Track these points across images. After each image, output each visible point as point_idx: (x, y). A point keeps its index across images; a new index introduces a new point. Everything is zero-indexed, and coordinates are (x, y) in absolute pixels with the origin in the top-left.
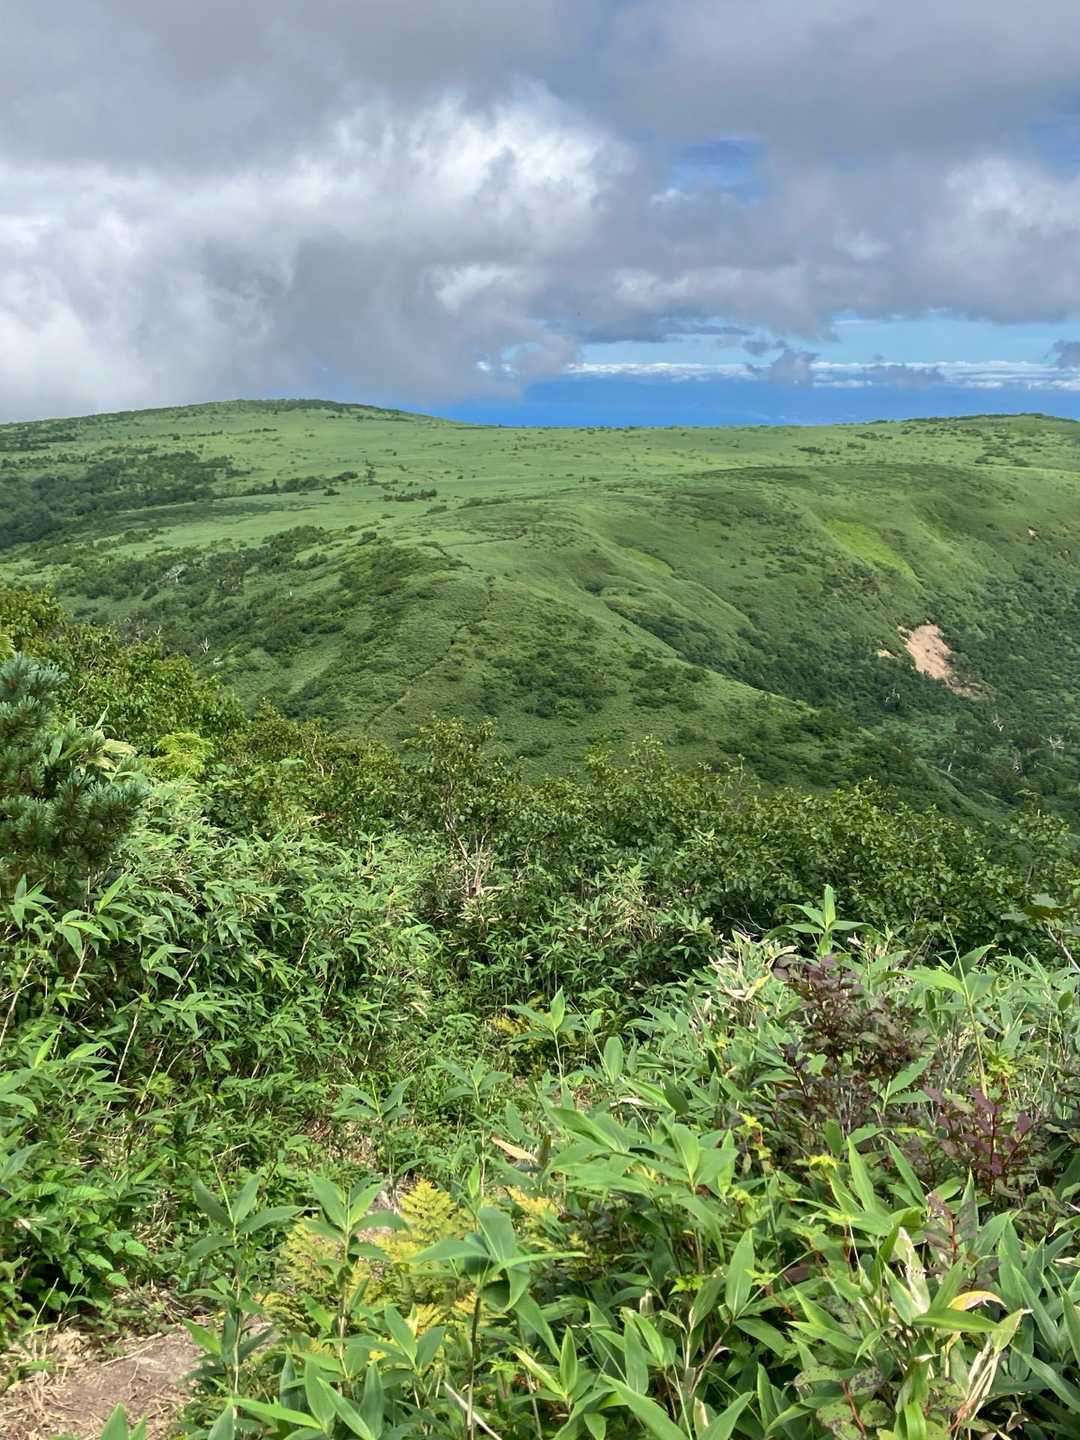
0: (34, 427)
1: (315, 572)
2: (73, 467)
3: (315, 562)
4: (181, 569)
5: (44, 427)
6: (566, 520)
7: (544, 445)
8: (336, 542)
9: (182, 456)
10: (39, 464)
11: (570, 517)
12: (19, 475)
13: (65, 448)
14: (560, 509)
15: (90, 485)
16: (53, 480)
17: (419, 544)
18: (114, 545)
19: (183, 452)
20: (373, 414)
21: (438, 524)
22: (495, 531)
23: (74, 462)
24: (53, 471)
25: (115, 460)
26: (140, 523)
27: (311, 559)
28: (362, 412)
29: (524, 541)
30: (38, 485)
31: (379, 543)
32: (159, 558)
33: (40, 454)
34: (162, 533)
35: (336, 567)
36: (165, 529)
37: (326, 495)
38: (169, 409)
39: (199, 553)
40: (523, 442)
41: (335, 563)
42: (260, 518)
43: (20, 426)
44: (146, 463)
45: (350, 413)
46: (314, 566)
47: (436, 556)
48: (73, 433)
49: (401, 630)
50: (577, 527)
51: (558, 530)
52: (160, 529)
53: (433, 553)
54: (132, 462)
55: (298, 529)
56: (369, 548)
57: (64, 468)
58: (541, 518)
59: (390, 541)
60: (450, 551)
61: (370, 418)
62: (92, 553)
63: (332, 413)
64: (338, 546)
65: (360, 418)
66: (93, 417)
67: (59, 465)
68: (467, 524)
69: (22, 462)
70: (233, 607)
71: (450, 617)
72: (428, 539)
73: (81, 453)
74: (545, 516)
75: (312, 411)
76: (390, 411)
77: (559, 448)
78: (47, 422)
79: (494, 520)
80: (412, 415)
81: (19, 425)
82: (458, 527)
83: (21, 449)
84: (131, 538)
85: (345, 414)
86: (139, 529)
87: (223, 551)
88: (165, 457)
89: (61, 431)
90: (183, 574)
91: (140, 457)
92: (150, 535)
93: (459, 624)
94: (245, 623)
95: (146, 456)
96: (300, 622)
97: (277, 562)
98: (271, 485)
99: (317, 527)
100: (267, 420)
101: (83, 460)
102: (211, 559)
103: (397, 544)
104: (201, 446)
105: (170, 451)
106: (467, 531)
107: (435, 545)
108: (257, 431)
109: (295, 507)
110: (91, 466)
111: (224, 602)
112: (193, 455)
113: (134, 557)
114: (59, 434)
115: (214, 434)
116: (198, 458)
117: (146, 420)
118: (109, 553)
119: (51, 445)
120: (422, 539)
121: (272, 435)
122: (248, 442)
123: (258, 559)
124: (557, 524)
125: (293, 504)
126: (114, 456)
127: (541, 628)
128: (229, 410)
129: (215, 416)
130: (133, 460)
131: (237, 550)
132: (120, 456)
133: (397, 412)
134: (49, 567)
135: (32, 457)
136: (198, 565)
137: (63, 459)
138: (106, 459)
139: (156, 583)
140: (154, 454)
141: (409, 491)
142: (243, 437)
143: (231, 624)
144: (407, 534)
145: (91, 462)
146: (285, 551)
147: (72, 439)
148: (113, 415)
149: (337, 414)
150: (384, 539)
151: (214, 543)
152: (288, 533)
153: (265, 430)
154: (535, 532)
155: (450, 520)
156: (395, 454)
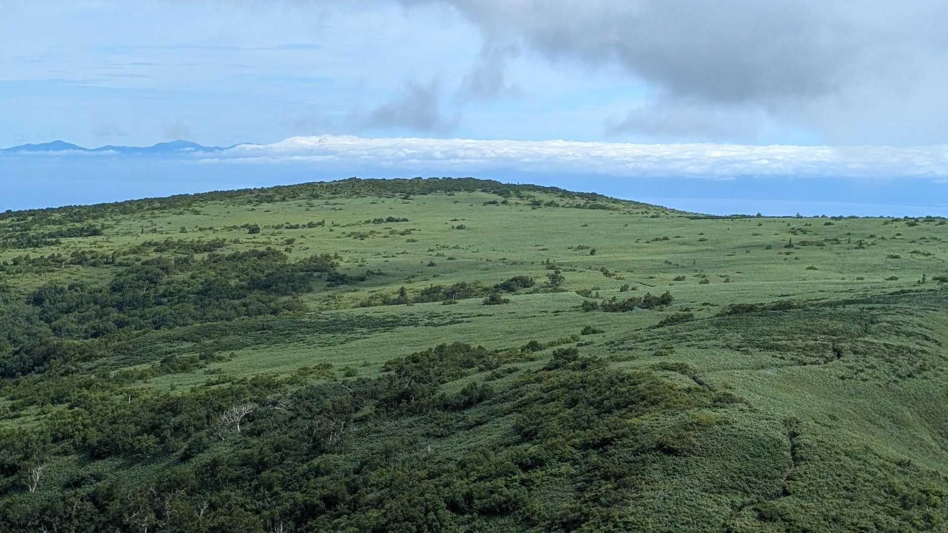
0: (42, 215)
1: (472, 414)
2: (93, 271)
3: (469, 400)
4: (246, 409)
5: (57, 216)
6: (909, 335)
7: (837, 241)
8: (508, 366)
9: (261, 255)
10: (41, 266)
11: (918, 330)
12: (10, 282)
13: (84, 244)
14: (900, 318)
15: (117, 296)
16: (62, 290)
17: (653, 367)
18: (142, 377)
19: (262, 249)
20: (557, 200)
21: (683, 338)
22: (786, 349)
23: (94, 265)
24: (62, 277)
25: (158, 261)
26: (186, 345)
27: (464, 392)
28: (539, 196)
29: (837, 367)
30: (37, 300)
31: (583, 367)
32: (213, 393)
33: (47, 252)
34: (220, 359)
35: (507, 405)
36: (226, 354)
37: (486, 303)
38: (246, 191)
39: (278, 385)
40: (801, 237)
41: (506, 399)
42: (378, 337)
43: (20, 215)
44: (205, 263)
45: (521, 197)
46: (468, 405)
47: (686, 386)
48: (98, 224)
49: (631, 509)
50: (931, 347)
51: (899, 350)
52: (217, 354)
53: (683, 382)
54: (182, 264)
55: (441, 348)
56: (563, 375)
57: (82, 273)
58: (867, 332)
59: (600, 363)
60: (711, 378)
61: (551, 204)
62: (103, 388)
63: (492, 197)
64: (510, 371)
65: (536, 204)
66: (131, 202)
67: (74, 268)
68: (736, 338)
69: (16, 262)
70: (328, 473)
71: (722, 489)
72: (671, 361)
73: (107, 249)
74: (874, 327)
75: (462, 195)
76: (582, 195)
77: (860, 245)
78: (60, 210)
79: (785, 333)
80: (616, 201)
81: (19, 213)
82: (720, 342)
83: (19, 245)
84: (170, 365)
85: (513, 200)
86: (185, 350)
87: (316, 383)
88: (233, 258)
89: (80, 221)
90: (249, 418)
91: (198, 257)
92: (202, 363)
93: (738, 500)
94: (349, 498)
95: (205, 255)
96: (446, 492)
97: (405, 395)
98: (397, 296)
99: (474, 346)
100: (393, 206)
101: (109, 261)
102: (298, 396)
103: (614, 366)
104: (290, 242)
105: (242, 249)
106: (738, 348)
107: (682, 369)
108: (378, 221)
109: (436, 321)
110: (120, 270)
111: (316, 462)
112: (278, 253)
113: (172, 393)
114: (78, 225)
115: (311, 225)
116: (285, 258)
117: (211, 208)
118: (133, 386)
119: (63, 240)
120: (657, 361)
121: (400, 227)
122: (362, 237)
123: (373, 395)
124: (895, 341)
125: (432, 316)
126: (158, 255)
127: (892, 513)
128: (336, 193)
129: (314, 202)
130: (186, 261)
131: (340, 380)
132: (165, 255)
133: (593, 196)
134: (33, 409)
135: (33, 256)
136: (274, 404)
137: (80, 259)
138: (144, 259)
139: (203, 433)
140: (218, 252)
141: (623, 297)
142: (357, 229)
143: (324, 499)
144: (631, 353)
145: (121, 264)
146: (419, 380)
147: (95, 233)
148: (161, 200)
149: (500, 199)
150: (593, 360)
151: (304, 371)
152: (427, 354)
153: (390, 220)
154: (855, 353)
155: (706, 333)
156: (593, 253)
